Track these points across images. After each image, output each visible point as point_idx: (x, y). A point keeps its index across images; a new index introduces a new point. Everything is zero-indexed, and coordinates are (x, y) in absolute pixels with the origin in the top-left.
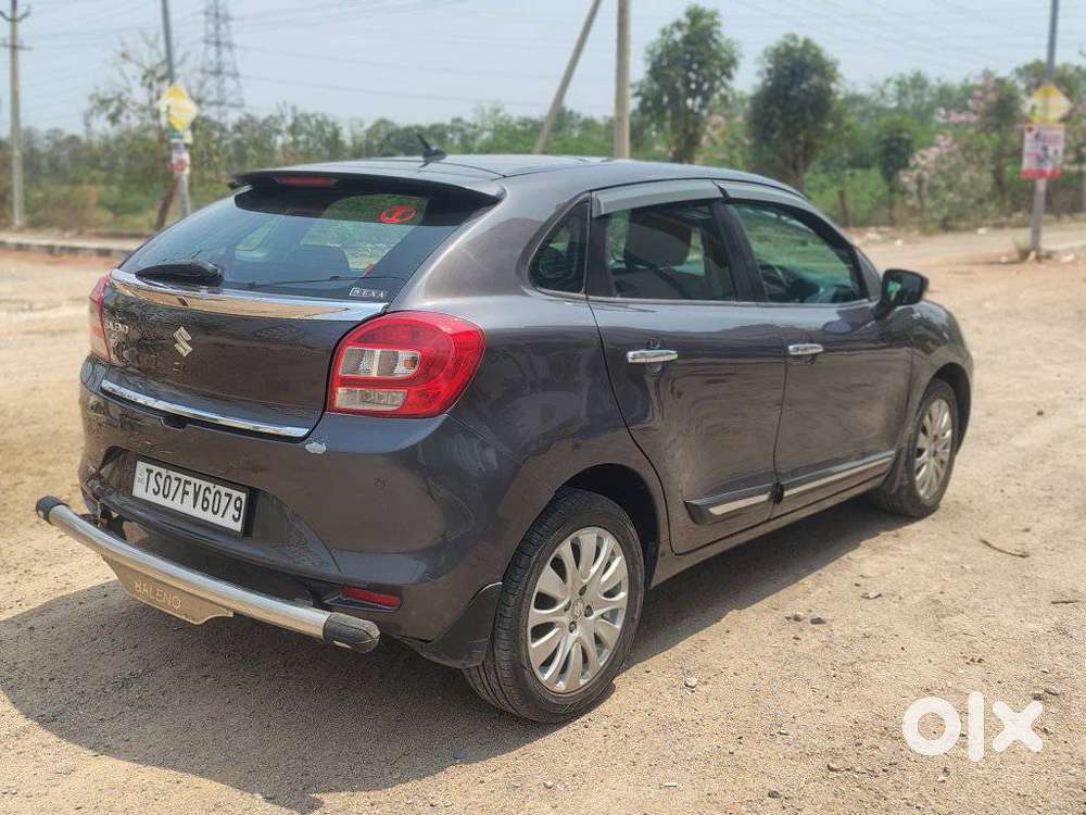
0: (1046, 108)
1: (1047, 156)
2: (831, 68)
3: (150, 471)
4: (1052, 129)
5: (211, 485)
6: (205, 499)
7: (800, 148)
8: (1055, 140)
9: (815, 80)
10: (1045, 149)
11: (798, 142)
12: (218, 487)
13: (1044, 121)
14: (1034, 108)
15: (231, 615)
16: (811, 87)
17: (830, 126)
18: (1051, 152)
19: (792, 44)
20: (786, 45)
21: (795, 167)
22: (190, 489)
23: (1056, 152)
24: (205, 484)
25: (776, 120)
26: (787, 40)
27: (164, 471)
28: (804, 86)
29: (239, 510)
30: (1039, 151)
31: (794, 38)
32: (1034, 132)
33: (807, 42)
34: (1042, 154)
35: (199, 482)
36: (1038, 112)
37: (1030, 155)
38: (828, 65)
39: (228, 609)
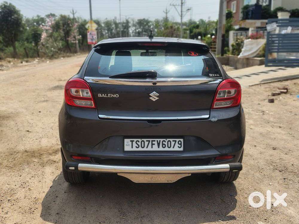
0: (92, 27)
1: (93, 39)
2: (19, 12)
3: (132, 141)
4: (93, 32)
5: (165, 140)
6: (163, 144)
7: (13, 35)
8: (94, 35)
9: (16, 16)
10: (93, 37)
11: (12, 33)
12: (168, 140)
13: (92, 30)
14: (89, 26)
15: (190, 175)
16: (15, 17)
17: (21, 29)
18: (94, 38)
19: (6, 4)
20: (4, 5)
21: (12, 41)
22: (156, 143)
23: (95, 38)
24: (162, 140)
25: (4, 27)
26: (4, 3)
27: (140, 140)
28: (13, 17)
29: (181, 144)
30: (91, 37)
31: (7, 3)
32: (89, 33)
33: (10, 4)
34: (92, 38)
35: (159, 140)
36: (90, 27)
37: (89, 38)
38: (18, 11)
39: (189, 173)
